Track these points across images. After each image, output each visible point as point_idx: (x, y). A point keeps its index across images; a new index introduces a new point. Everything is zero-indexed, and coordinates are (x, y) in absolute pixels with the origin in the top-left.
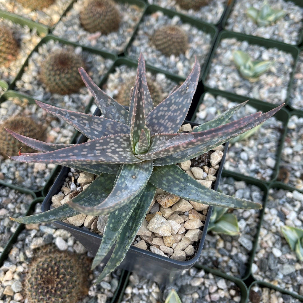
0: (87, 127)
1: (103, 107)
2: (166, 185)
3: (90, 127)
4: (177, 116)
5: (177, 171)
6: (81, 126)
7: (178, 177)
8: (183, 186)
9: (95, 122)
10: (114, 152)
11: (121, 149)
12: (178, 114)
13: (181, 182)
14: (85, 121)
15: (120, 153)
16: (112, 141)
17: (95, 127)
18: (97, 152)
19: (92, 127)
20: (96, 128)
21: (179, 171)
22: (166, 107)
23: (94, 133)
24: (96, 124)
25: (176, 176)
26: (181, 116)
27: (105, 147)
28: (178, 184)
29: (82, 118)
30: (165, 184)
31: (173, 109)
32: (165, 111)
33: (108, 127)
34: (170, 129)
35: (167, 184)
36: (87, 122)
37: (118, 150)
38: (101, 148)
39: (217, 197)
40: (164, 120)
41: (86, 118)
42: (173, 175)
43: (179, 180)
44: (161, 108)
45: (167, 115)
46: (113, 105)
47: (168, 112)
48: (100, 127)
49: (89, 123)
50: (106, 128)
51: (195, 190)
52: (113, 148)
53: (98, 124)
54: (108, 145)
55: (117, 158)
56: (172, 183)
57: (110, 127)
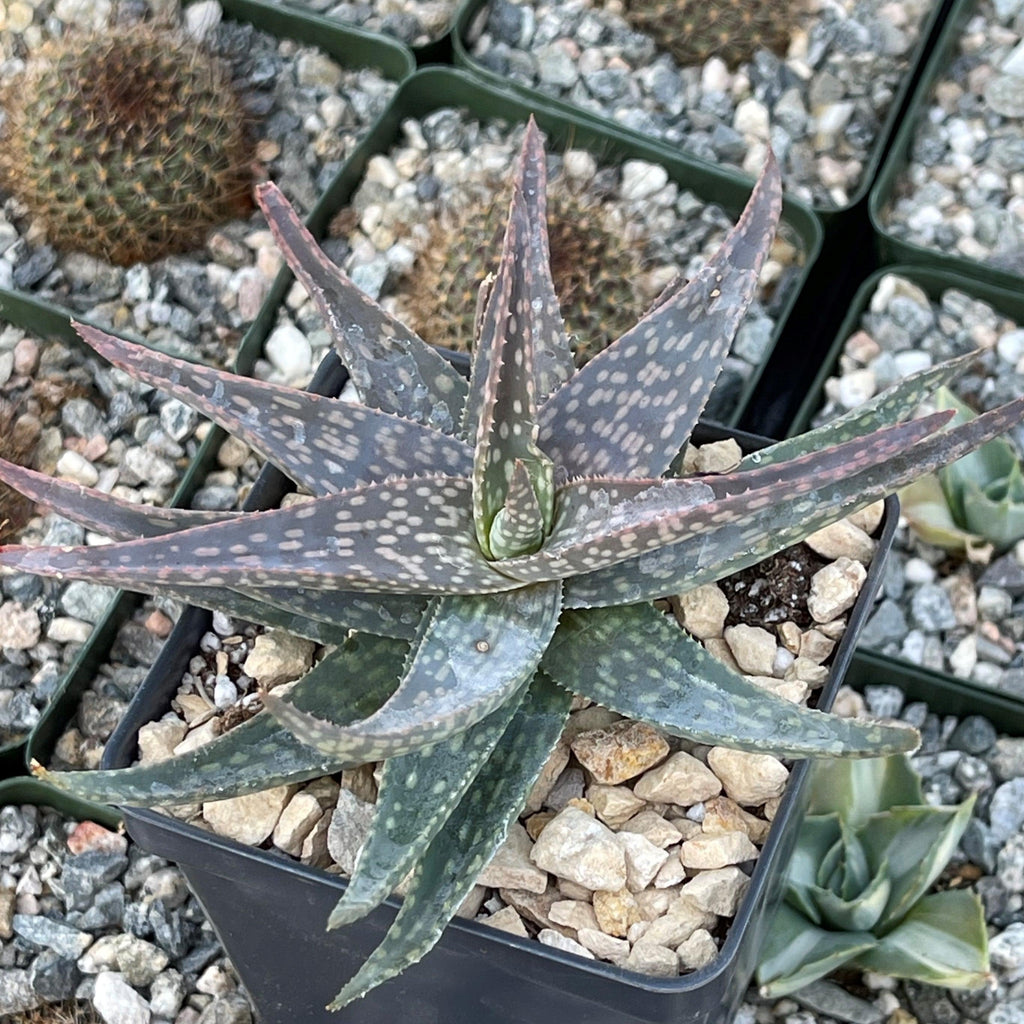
0: (297, 443)
1: (362, 358)
2: (609, 686)
3: (308, 443)
4: (665, 410)
5: (657, 633)
6: (275, 439)
7: (660, 654)
8: (676, 686)
9: (331, 425)
10: (407, 546)
11: (435, 537)
12: (668, 401)
13: (667, 673)
14: (289, 420)
15: (431, 550)
16: (400, 502)
17: (329, 443)
18: (340, 542)
19: (320, 444)
20: (333, 450)
22: (622, 370)
23: (326, 469)
24: (334, 431)
25: (650, 649)
26: (682, 410)
27: (370, 525)
28: (655, 680)
29: (280, 405)
30: (607, 680)
31: (649, 382)
32: (619, 388)
33: (381, 446)
34: (632, 462)
35: (614, 682)
36: (299, 423)
37: (421, 537)
38: (356, 526)
39: (791, 721)
40: (611, 425)
41: (296, 406)
42: (642, 646)
43: (659, 665)
44: (603, 376)
45: (625, 404)
46: (403, 351)
47: (631, 392)
48: (349, 443)
49: (306, 428)
50: (373, 452)
51: (719, 701)
52: (402, 530)
53: (342, 432)
54: (383, 517)
55: (417, 571)
56: (633, 678)
57: (390, 445)
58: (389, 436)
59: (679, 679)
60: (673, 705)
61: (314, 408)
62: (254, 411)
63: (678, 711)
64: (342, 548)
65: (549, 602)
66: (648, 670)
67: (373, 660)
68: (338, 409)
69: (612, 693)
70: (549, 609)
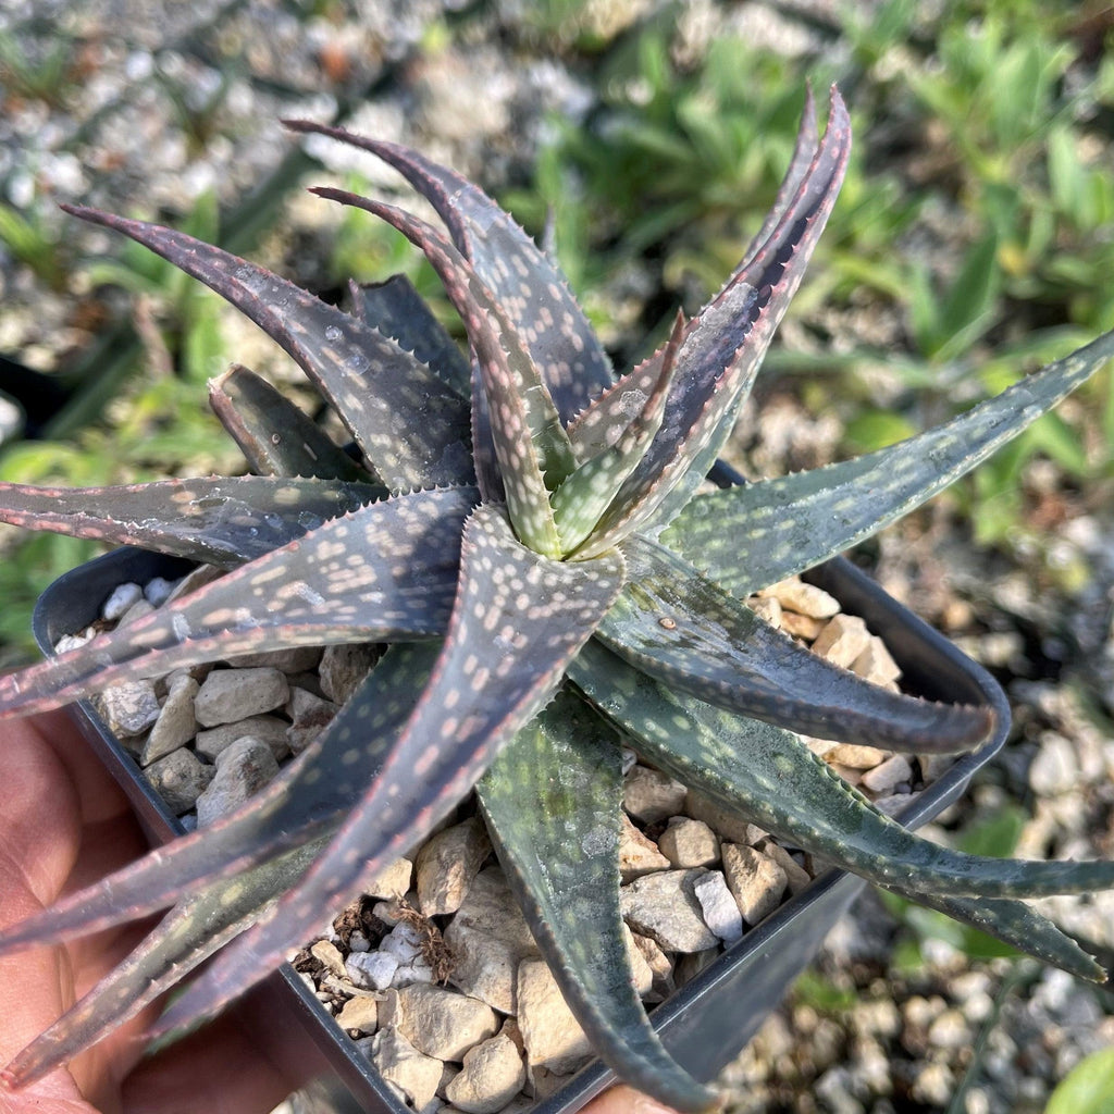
0: (320, 604)
3: (328, 597)
4: (555, 329)
5: (712, 508)
6: (299, 618)
8: (790, 523)
9: (327, 562)
12: (549, 321)
13: (768, 523)
14: (287, 592)
17: (343, 581)
18: (505, 638)
19: (336, 588)
20: (354, 584)
21: (716, 501)
23: (369, 604)
24: (335, 566)
25: (726, 523)
26: (569, 319)
28: (765, 537)
29: (264, 584)
30: (727, 574)
33: (380, 547)
34: (578, 388)
35: (734, 571)
36: (298, 586)
37: (532, 579)
38: (496, 611)
41: (280, 571)
42: (717, 528)
43: (753, 525)
48: (357, 566)
49: (310, 584)
50: (380, 557)
51: (847, 496)
52: (517, 585)
53: (342, 560)
54: (496, 586)
55: (581, 603)
56: (744, 553)
57: (385, 539)
58: (378, 531)
59: (785, 517)
60: (810, 536)
61: (301, 557)
62: (243, 614)
63: (821, 536)
64: (513, 640)
65: (646, 548)
66: (748, 536)
67: (510, 765)
68: (322, 540)
69: (746, 579)
70: (655, 552)
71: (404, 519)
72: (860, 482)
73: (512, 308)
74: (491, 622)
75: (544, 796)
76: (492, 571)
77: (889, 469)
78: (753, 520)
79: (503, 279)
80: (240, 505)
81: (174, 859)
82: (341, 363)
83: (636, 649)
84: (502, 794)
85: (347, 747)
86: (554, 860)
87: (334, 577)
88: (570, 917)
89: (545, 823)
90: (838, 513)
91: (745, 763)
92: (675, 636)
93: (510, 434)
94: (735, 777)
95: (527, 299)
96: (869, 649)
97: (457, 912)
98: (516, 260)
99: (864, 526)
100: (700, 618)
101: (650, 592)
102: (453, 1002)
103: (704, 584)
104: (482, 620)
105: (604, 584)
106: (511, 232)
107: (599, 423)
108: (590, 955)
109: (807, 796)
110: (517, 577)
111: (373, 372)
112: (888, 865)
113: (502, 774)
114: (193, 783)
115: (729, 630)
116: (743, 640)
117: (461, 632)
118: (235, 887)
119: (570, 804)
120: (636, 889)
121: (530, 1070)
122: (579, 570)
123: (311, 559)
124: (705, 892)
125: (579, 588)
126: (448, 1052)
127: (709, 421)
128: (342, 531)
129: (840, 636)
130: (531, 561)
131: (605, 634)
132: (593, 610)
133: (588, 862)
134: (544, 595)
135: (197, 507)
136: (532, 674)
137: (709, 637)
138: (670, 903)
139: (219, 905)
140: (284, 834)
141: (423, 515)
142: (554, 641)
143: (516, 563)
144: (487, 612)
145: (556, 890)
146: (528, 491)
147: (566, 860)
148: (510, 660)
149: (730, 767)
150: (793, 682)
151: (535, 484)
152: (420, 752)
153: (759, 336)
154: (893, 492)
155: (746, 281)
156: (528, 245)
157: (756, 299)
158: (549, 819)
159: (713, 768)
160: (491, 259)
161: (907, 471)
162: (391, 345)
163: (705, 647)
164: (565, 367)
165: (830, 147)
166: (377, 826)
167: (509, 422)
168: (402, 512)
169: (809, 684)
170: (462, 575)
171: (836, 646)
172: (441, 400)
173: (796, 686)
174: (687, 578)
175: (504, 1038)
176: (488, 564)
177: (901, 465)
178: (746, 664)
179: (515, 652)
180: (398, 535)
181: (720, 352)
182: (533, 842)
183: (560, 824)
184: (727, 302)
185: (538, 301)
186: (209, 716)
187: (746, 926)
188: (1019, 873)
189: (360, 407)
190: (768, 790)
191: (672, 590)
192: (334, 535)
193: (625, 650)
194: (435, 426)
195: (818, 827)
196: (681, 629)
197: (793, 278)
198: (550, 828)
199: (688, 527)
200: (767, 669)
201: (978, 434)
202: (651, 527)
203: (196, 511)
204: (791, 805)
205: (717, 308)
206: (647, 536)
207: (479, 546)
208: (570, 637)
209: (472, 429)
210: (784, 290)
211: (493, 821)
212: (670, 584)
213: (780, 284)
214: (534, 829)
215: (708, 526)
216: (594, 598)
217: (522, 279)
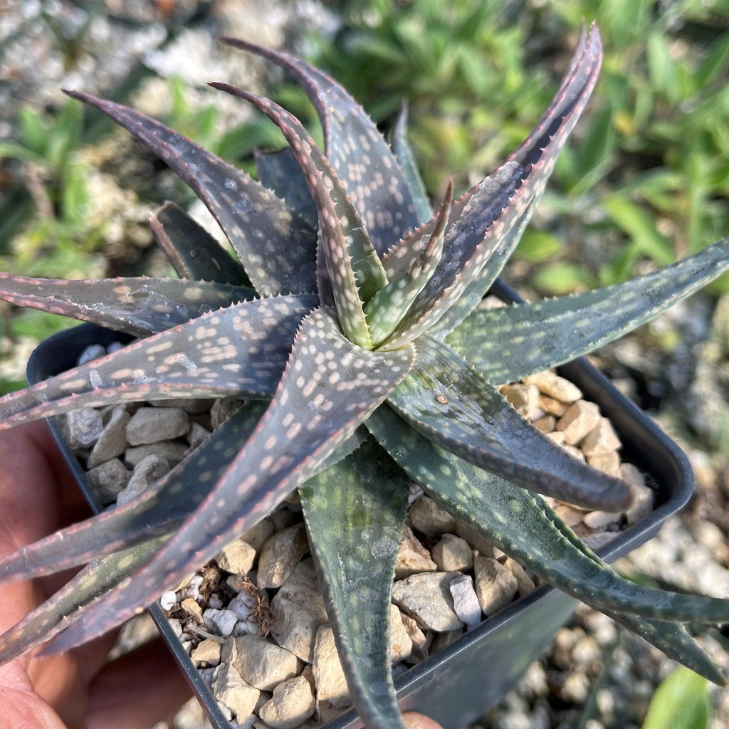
0: (193, 370)
2: (499, 370)
3: (200, 365)
4: (385, 188)
5: (488, 320)
6: (176, 378)
8: (542, 334)
9: (202, 341)
11: (349, 356)
12: (381, 182)
13: (527, 333)
14: (171, 360)
17: (212, 355)
19: (207, 360)
20: (220, 357)
23: (229, 372)
24: (208, 344)
25: (497, 331)
26: (395, 181)
28: (523, 343)
29: (155, 354)
30: (493, 367)
31: (359, 178)
33: (242, 332)
34: (397, 230)
35: (498, 365)
36: (180, 356)
37: (345, 363)
38: (313, 383)
41: (167, 345)
42: (490, 334)
43: (516, 333)
45: (358, 199)
46: (146, 295)
47: (355, 190)
48: (224, 345)
49: (188, 356)
50: (241, 340)
51: (585, 318)
52: (333, 366)
53: (213, 341)
54: (316, 366)
55: (376, 382)
56: (508, 353)
57: (247, 327)
58: (242, 322)
59: (539, 329)
60: (556, 344)
61: (183, 337)
62: (139, 373)
63: (564, 344)
64: (323, 404)
65: (434, 345)
66: (511, 341)
67: (328, 489)
68: (200, 326)
69: (507, 372)
70: (440, 348)
71: (262, 314)
72: (595, 308)
73: (355, 172)
74: (308, 392)
75: (350, 513)
76: (316, 355)
77: (617, 300)
78: (516, 330)
79: (351, 151)
80: (160, 298)
81: (72, 537)
82: (233, 204)
83: (415, 416)
84: (319, 509)
85: (203, 469)
86: (350, 557)
87: (206, 352)
88: (354, 599)
89: (347, 531)
90: (577, 329)
91: (488, 502)
92: (445, 409)
93: (336, 260)
94: (478, 513)
95: (367, 166)
96: (599, 426)
97: (280, 588)
98: (363, 139)
99: (594, 340)
100: (465, 397)
101: (431, 377)
102: (271, 651)
103: (471, 374)
104: (302, 389)
105: (396, 369)
106: (361, 119)
107: (405, 255)
108: (362, 628)
109: (529, 530)
110: (333, 360)
111: (255, 211)
112: (577, 586)
113: (320, 495)
114: (119, 483)
115: (483, 408)
116: (492, 416)
117: (284, 395)
118: (128, 557)
119: (367, 520)
120: (408, 583)
121: (318, 702)
122: (381, 358)
123: (190, 338)
124: (457, 590)
125: (377, 371)
126: (264, 683)
127: (479, 259)
128: (215, 321)
129: (578, 416)
130: (347, 349)
131: (395, 404)
132: (383, 388)
133: (373, 561)
134: (351, 374)
135: (131, 297)
136: (330, 429)
137: (469, 412)
138: (431, 595)
139: (116, 569)
140: (149, 526)
141: (277, 313)
142: (351, 407)
143: (335, 351)
144: (306, 383)
145: (348, 580)
146: (348, 301)
147: (358, 559)
148: (318, 418)
149: (476, 505)
150: (521, 449)
151: (353, 296)
152: (243, 478)
153: (520, 200)
154: (618, 317)
155: (515, 160)
156: (372, 128)
157: (521, 173)
158: (351, 528)
159: (463, 504)
160: (344, 137)
161: (630, 302)
162: (269, 193)
163: (464, 418)
164: (389, 215)
165: (585, 67)
166: (207, 527)
167: (335, 252)
168: (261, 309)
169: (531, 451)
170: (291, 356)
171: (575, 422)
172: (301, 233)
173: (521, 452)
174: (459, 368)
175: (302, 679)
176: (313, 349)
177: (626, 298)
178: (491, 433)
179: (322, 413)
180: (256, 325)
181: (492, 210)
182: (337, 544)
183: (358, 533)
184: (500, 174)
185: (375, 168)
186: (134, 438)
187: (483, 616)
188: (668, 602)
189: (242, 235)
190: (501, 523)
191: (448, 376)
192: (210, 323)
193: (407, 416)
194: (296, 251)
195: (532, 553)
196: (450, 404)
197: (548, 159)
198: (350, 535)
199: (470, 332)
200: (505, 438)
201: (683, 278)
202: (441, 330)
203: (130, 300)
204: (516, 536)
205: (492, 178)
206: (435, 337)
207: (309, 337)
208: (363, 405)
209: (317, 255)
210: (541, 167)
211: (309, 527)
212: (448, 371)
213: (538, 164)
214: (339, 535)
215: (483, 332)
216: (386, 379)
217: (364, 152)
